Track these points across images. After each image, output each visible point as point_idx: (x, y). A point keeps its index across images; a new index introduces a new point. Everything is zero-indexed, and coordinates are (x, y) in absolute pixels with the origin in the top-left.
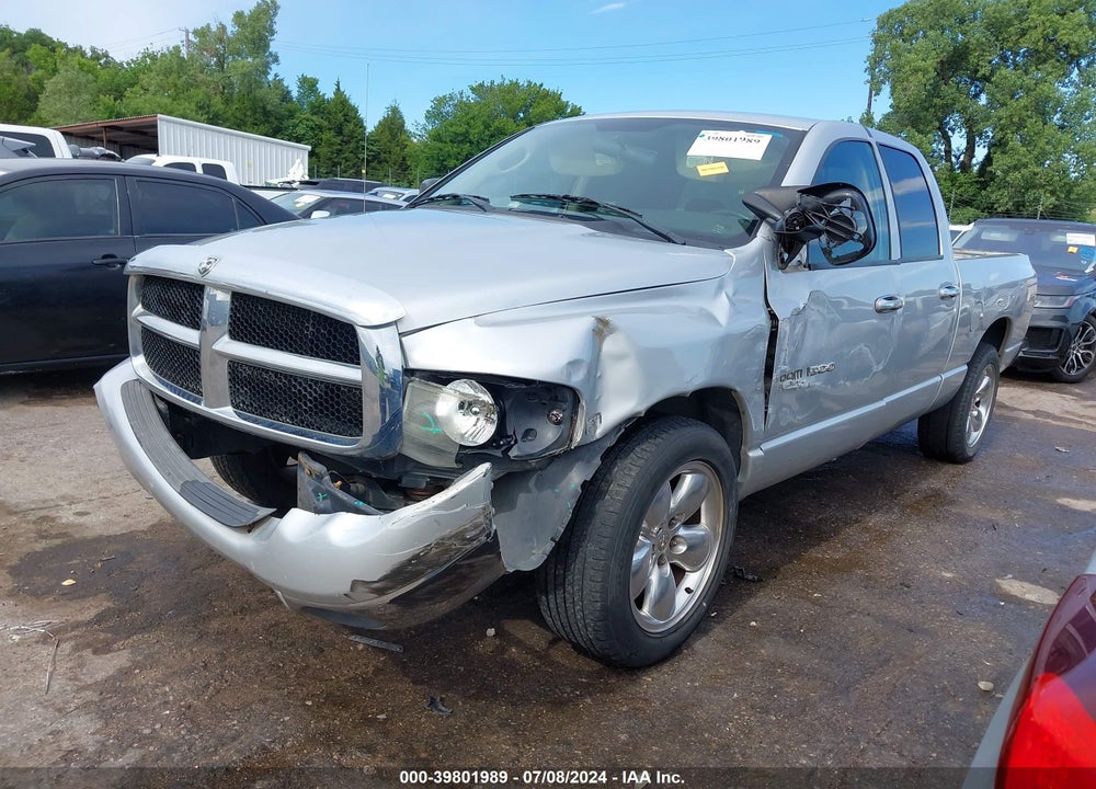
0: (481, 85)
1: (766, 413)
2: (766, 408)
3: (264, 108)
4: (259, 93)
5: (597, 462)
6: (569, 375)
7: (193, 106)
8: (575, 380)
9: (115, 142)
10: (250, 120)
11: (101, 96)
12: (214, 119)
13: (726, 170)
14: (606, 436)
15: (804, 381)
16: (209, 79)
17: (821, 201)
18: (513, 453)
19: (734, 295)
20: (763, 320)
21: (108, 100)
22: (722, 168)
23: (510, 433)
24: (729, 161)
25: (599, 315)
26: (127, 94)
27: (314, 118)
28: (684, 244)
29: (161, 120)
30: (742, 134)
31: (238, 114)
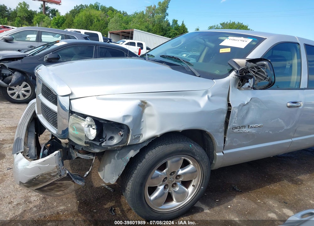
0: (224, 23)
1: (225, 140)
2: (225, 138)
3: (162, 28)
4: (162, 24)
5: (138, 151)
6: (124, 120)
7: (144, 27)
8: (127, 122)
9: (124, 36)
10: (158, 31)
11: (123, 24)
12: (149, 31)
13: (229, 51)
14: (144, 142)
15: (246, 130)
16: (150, 20)
17: (255, 65)
18: (103, 144)
19: (211, 96)
20: (224, 107)
21: (124, 25)
22: (228, 50)
23: (104, 137)
24: (232, 48)
25: (142, 100)
26: (129, 23)
27: (175, 31)
28: (199, 77)
29: (135, 30)
30: (242, 38)
31: (155, 29)
